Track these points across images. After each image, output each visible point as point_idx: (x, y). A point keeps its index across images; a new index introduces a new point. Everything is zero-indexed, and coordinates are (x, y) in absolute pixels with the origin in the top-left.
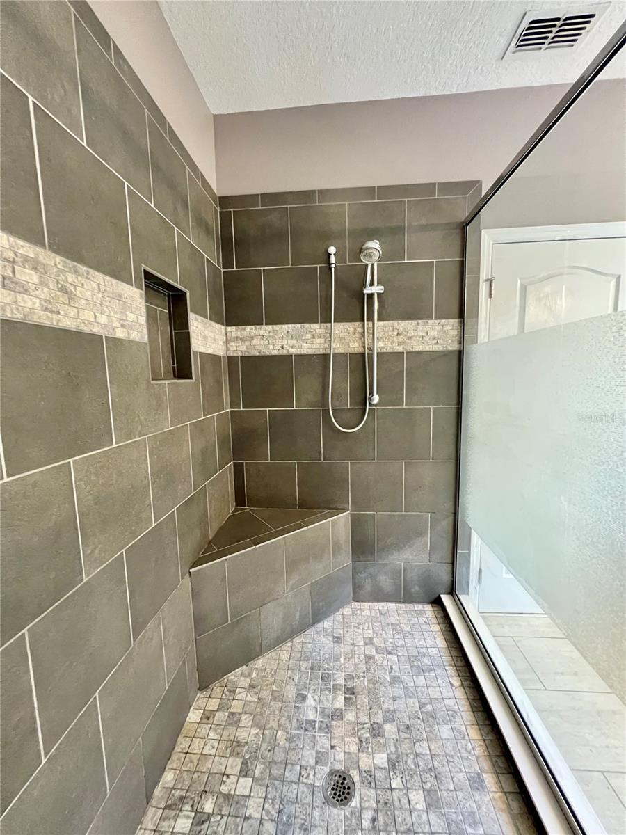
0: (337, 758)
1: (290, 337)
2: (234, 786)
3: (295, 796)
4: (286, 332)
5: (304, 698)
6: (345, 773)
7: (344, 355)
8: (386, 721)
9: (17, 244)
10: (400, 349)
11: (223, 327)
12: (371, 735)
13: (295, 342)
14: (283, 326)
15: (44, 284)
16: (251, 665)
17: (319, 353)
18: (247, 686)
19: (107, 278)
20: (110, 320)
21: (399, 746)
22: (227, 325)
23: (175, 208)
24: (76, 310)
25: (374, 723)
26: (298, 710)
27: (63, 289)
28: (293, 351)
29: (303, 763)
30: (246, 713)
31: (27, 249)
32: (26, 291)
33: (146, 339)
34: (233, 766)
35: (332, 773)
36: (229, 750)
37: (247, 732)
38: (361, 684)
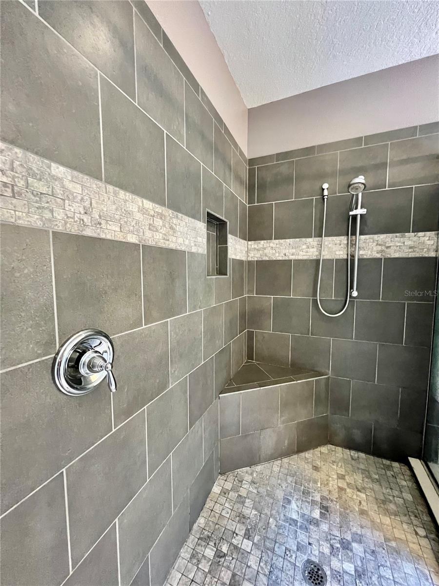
0: (313, 552)
1: (291, 248)
2: (241, 542)
3: (281, 566)
4: (288, 244)
5: (289, 502)
6: (319, 565)
7: (331, 260)
8: (354, 540)
9: (155, 206)
10: (379, 256)
11: (246, 242)
12: (341, 546)
13: (294, 251)
14: (287, 240)
15: (164, 226)
16: (253, 467)
17: (311, 259)
18: (250, 481)
19: (190, 219)
20: (190, 243)
21: (365, 563)
22: (249, 240)
23: (225, 173)
24: (176, 238)
25: (344, 538)
26: (285, 509)
27: (171, 228)
28: (292, 257)
29: (288, 547)
30: (249, 498)
31: (159, 209)
32: (157, 231)
33: (206, 252)
34: (241, 530)
35: (309, 561)
36: (238, 518)
37: (249, 511)
38: (335, 507)
